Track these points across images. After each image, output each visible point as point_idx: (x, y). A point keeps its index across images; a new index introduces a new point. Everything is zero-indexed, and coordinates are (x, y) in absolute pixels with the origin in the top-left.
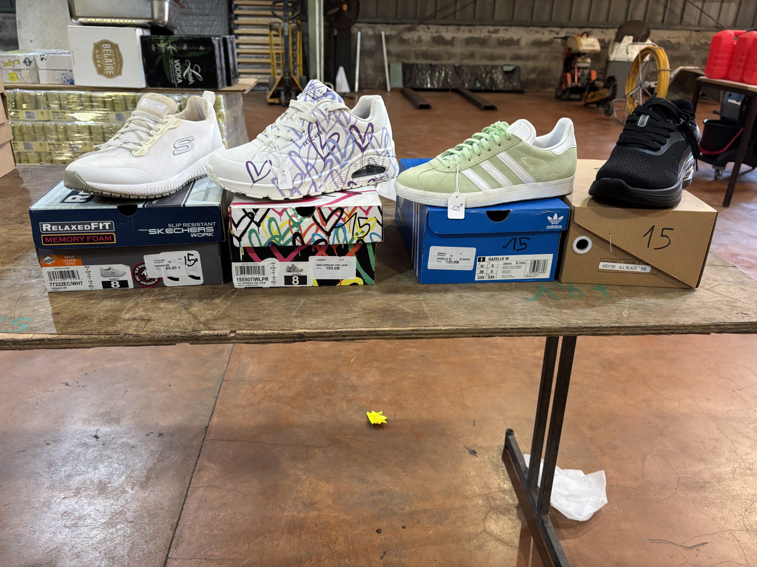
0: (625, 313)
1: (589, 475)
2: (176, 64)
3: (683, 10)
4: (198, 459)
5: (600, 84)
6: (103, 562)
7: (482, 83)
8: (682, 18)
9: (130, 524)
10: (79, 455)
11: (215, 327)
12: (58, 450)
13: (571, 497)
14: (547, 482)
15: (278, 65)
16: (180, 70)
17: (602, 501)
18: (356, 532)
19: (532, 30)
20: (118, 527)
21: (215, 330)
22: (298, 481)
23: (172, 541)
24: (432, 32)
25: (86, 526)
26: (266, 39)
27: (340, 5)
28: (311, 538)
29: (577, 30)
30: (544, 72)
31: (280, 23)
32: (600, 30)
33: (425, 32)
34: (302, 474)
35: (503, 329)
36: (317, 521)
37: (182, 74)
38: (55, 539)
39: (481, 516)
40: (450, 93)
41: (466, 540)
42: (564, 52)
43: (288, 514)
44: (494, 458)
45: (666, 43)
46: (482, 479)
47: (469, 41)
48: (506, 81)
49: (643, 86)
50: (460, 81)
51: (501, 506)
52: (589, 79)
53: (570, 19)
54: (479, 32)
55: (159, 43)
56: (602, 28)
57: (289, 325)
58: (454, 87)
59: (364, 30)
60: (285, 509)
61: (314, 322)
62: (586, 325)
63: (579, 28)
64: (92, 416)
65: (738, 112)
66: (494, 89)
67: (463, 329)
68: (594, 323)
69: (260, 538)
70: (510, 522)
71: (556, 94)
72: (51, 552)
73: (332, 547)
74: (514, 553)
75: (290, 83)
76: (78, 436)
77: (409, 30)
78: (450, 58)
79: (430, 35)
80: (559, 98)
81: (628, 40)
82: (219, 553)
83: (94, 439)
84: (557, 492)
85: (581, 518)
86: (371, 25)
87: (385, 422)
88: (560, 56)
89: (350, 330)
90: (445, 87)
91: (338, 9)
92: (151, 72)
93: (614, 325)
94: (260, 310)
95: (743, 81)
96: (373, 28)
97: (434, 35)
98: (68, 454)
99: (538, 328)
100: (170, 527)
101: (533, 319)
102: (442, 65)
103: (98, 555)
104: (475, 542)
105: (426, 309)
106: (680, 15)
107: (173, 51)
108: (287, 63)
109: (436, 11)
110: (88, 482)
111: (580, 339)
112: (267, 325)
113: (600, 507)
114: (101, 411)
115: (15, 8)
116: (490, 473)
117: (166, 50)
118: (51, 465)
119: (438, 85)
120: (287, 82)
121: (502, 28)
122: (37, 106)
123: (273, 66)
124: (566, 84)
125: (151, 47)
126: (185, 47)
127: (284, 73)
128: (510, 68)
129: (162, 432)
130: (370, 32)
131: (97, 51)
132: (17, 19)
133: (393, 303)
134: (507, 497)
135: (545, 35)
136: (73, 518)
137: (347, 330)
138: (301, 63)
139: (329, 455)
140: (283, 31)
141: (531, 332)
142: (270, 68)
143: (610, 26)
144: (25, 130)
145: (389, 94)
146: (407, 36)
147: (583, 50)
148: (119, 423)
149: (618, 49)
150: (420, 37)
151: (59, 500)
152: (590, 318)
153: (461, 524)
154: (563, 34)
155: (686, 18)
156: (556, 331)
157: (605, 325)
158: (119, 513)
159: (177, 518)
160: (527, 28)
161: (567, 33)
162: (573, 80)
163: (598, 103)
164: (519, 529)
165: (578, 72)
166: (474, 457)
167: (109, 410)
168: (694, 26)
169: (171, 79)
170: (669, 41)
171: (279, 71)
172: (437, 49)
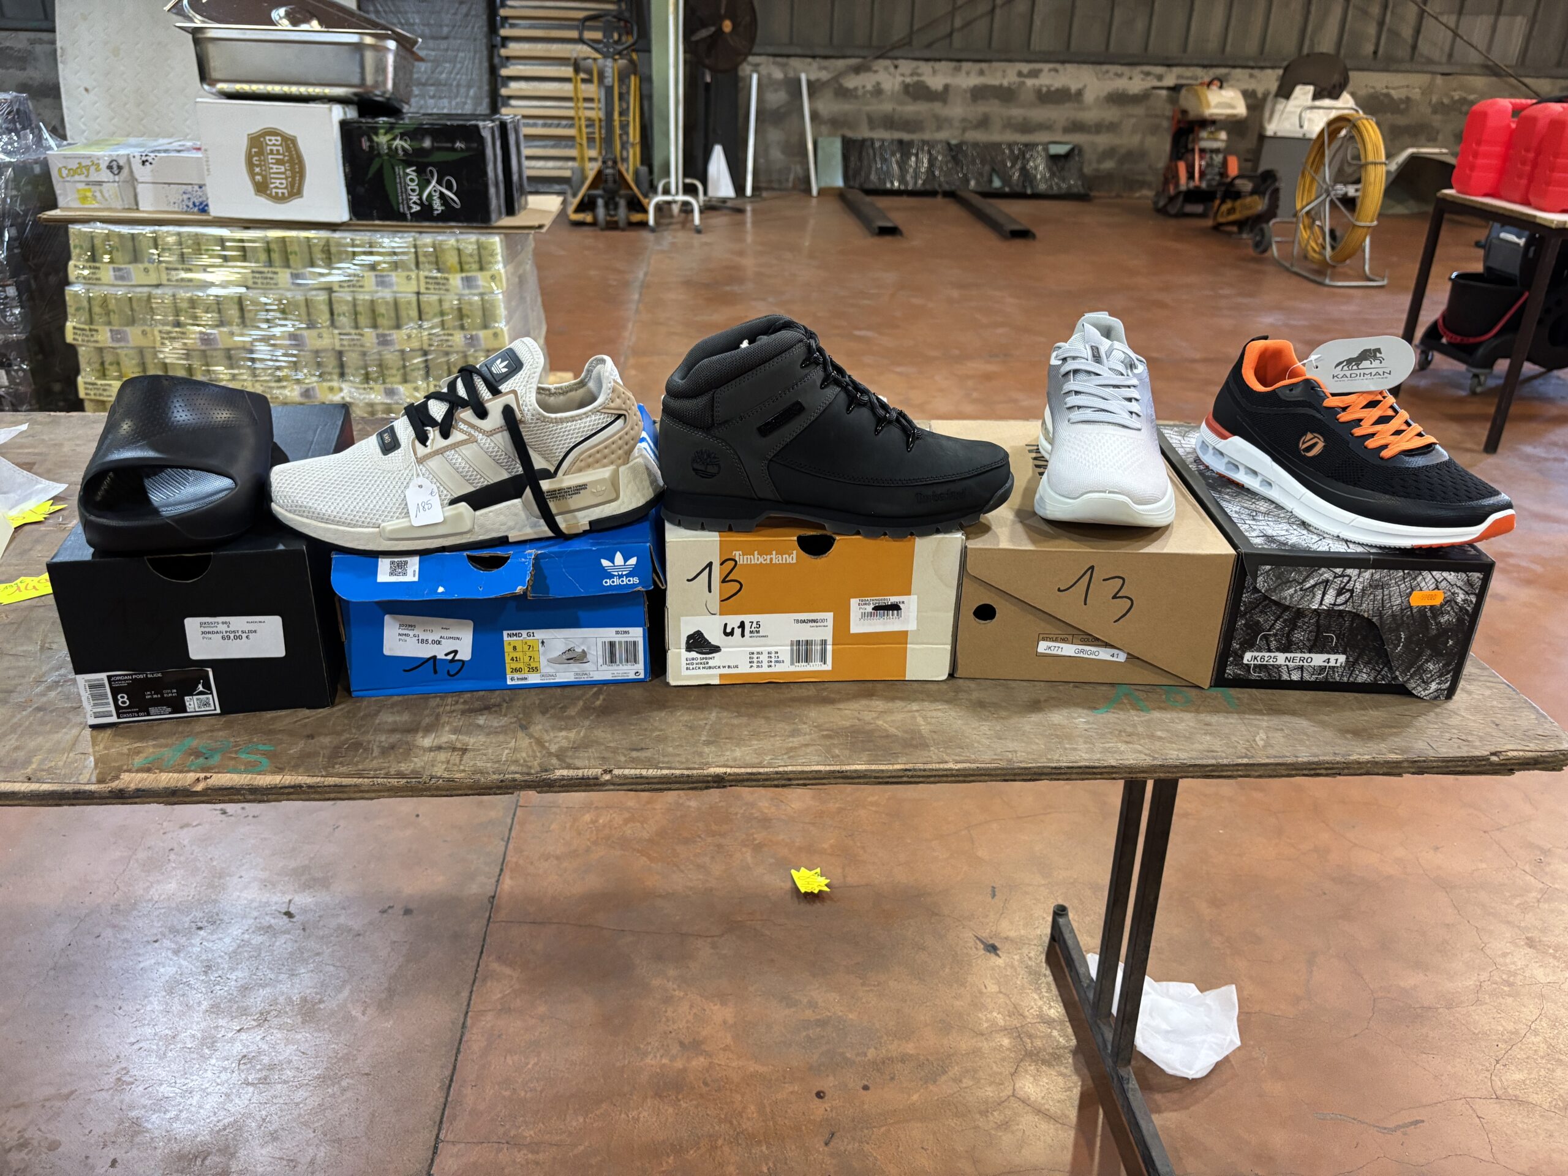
0: (1260, 738)
1: (1207, 993)
2: (408, 174)
3: (1418, 31)
4: (480, 957)
5: (1246, 186)
6: (322, 1148)
7: (1006, 180)
8: (1414, 47)
9: (365, 1078)
10: (260, 950)
11: (578, 763)
12: (220, 939)
13: (1174, 1034)
14: (1128, 1008)
15: (591, 140)
16: (417, 188)
17: (1232, 1041)
18: (779, 1096)
19: (1107, 72)
20: (344, 1083)
21: (578, 769)
22: (668, 1000)
23: (444, 1109)
24: (903, 75)
25: (285, 1082)
26: (567, 89)
27: (718, 20)
28: (696, 1107)
29: (1199, 72)
30: (1131, 156)
31: (595, 59)
32: (1248, 71)
33: (890, 74)
34: (675, 986)
35: (1055, 768)
36: (707, 1075)
37: (420, 195)
38: (229, 1106)
39: (1007, 1069)
40: (939, 199)
41: (981, 1113)
42: (1173, 118)
43: (653, 1062)
44: (1030, 958)
45: (1382, 98)
46: (1010, 999)
47: (978, 94)
48: (1053, 174)
49: (1333, 193)
50: (960, 175)
51: (1045, 1050)
52: (1223, 174)
53: (1185, 50)
54: (999, 74)
55: (377, 134)
56: (1252, 68)
57: (697, 759)
58: (946, 187)
59: (764, 70)
60: (645, 1054)
61: (738, 753)
62: (1193, 762)
63: (1204, 66)
64: (278, 874)
65: (1518, 260)
66: (1029, 191)
67: (988, 769)
68: (1208, 758)
69: (604, 1106)
70: (1060, 1079)
71: (1155, 203)
72: (225, 1129)
73: (735, 1122)
74: (1068, 1136)
75: (615, 182)
76: (255, 914)
77: (857, 70)
78: (939, 128)
79: (899, 79)
80: (1162, 211)
81: (1303, 94)
82: (532, 1133)
83: (285, 918)
84: (1147, 1025)
85: (1191, 1072)
86: (779, 59)
87: (826, 889)
88: (1165, 124)
89: (799, 768)
90: (928, 187)
91: (713, 29)
92: (361, 190)
93: (1240, 761)
94: (646, 730)
95: (1526, 203)
96: (783, 66)
97: (908, 80)
98: (239, 947)
99: (1113, 767)
100: (438, 1085)
101: (1106, 750)
102: (924, 142)
103: (312, 1135)
104: (997, 1116)
105: (925, 729)
106: (1410, 41)
107: (404, 149)
108: (608, 141)
109: (912, 33)
110: (281, 1000)
111: (1183, 784)
112: (661, 759)
113: (1226, 1053)
114: (293, 864)
115: (54, 21)
116: (1023, 987)
117: (390, 148)
118: (209, 967)
119: (916, 183)
120: (610, 179)
121: (1046, 67)
122: (136, 257)
123: (581, 145)
124: (1177, 184)
125: (360, 142)
126: (427, 143)
127: (604, 162)
128: (1062, 150)
129: (411, 906)
130: (778, 75)
131: (254, 150)
132: (59, 44)
133: (868, 716)
134: (1055, 1033)
135: (1135, 82)
136: (258, 1067)
137: (794, 769)
138: (638, 139)
139: (724, 952)
140: (601, 76)
141: (1101, 773)
142: (572, 147)
143: (1268, 64)
144: (112, 305)
145: (814, 201)
146: (852, 82)
147: (1212, 115)
148: (328, 888)
149: (1283, 112)
150: (878, 84)
151: (230, 1035)
152: (1201, 747)
153: (971, 1083)
154: (1170, 80)
155: (1424, 47)
156: (1143, 772)
157: (1225, 762)
158: (342, 1058)
159: (451, 1067)
160: (1098, 67)
161: (1179, 77)
162: (1191, 176)
163: (1241, 224)
164: (1076, 1092)
165: (1201, 158)
166: (993, 957)
167: (307, 862)
168: (1440, 63)
169: (398, 204)
170: (1388, 95)
171: (593, 153)
172: (912, 109)
